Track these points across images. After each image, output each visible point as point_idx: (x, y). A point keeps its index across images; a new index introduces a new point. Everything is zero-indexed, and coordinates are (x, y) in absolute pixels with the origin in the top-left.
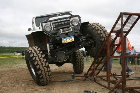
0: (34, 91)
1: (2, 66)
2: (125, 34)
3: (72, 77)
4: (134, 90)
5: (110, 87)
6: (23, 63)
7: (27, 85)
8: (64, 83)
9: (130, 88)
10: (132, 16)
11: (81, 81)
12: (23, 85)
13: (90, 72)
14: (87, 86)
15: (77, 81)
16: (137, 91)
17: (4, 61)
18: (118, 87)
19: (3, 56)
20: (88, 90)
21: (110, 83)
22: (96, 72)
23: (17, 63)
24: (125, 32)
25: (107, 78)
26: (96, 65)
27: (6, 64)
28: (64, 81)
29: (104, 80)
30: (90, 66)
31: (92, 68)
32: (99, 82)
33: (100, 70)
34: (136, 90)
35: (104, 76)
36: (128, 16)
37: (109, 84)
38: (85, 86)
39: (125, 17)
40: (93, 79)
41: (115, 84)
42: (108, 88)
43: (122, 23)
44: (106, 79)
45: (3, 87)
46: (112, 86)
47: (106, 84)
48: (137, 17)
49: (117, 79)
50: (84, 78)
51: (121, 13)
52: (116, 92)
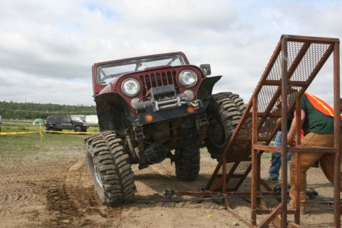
3: (166, 194)
14: (199, 218)
17: (6, 143)
22: (233, 182)
23: (38, 149)
26: (229, 166)
27: (11, 150)
33: (243, 177)
36: (302, 44)
37: (254, 218)
39: (294, 48)
42: (252, 226)
51: (282, 37)
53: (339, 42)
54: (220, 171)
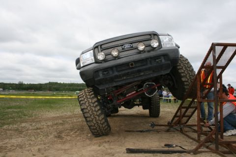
0: (103, 142)
1: (63, 110)
3: (151, 126)
4: (231, 145)
5: (201, 139)
8: (139, 133)
9: (226, 142)
11: (164, 132)
12: (89, 135)
13: (176, 119)
14: (171, 139)
15: (158, 132)
17: (64, 103)
20: (170, 143)
21: (202, 135)
22: (185, 119)
26: (183, 110)
27: (67, 106)
28: (141, 131)
29: (195, 131)
30: (176, 110)
32: (187, 133)
33: (190, 117)
34: (234, 145)
35: (195, 125)
36: (223, 47)
37: (199, 136)
38: (168, 139)
39: (219, 49)
40: (180, 129)
41: (206, 135)
42: (198, 141)
43: (214, 57)
47: (195, 136)
50: (168, 128)
51: (213, 44)
52: (207, 147)
54: (179, 114)
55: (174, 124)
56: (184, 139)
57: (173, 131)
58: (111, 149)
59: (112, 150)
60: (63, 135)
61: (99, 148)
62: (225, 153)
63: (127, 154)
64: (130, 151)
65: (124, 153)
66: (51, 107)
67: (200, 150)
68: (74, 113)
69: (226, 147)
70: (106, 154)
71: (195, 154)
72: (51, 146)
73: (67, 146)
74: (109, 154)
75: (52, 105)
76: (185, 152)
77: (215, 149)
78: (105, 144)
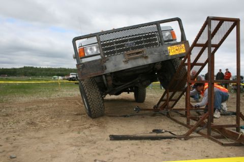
0: (83, 129)
1: (38, 95)
2: (213, 49)
3: (136, 110)
4: (224, 129)
5: (191, 124)
6: (67, 91)
7: (73, 120)
8: (125, 118)
9: (218, 126)
10: (225, 22)
11: (149, 117)
12: (68, 121)
13: (162, 103)
16: (229, 131)
17: (40, 88)
18: (201, 125)
19: (39, 80)
20: (158, 129)
21: (191, 120)
22: (171, 103)
23: (58, 91)
24: (213, 46)
25: (186, 112)
26: (170, 94)
27: (44, 91)
28: (125, 116)
29: (182, 115)
30: (162, 95)
31: (165, 97)
32: (174, 118)
33: (176, 101)
34: (227, 129)
35: (182, 109)
36: (219, 22)
37: (188, 121)
40: (166, 114)
41: (197, 121)
42: (187, 126)
43: (209, 32)
44: (185, 114)
45: (40, 124)
46: (193, 123)
47: (184, 120)
48: (232, 23)
49: (200, 114)
50: (154, 112)
51: (208, 17)
52: (198, 132)
53: (239, 21)
55: (160, 108)
56: (172, 124)
57: (159, 116)
58: (92, 135)
59: (93, 137)
60: (37, 121)
61: (79, 135)
62: (217, 137)
63: (111, 141)
64: (114, 138)
65: (107, 140)
66: (26, 93)
67: (190, 135)
68: (51, 97)
69: (218, 132)
70: (87, 142)
71: (185, 140)
72: (23, 134)
73: (41, 134)
74: (90, 141)
75: (27, 90)
76: (175, 138)
77: (207, 134)
78: (85, 131)
